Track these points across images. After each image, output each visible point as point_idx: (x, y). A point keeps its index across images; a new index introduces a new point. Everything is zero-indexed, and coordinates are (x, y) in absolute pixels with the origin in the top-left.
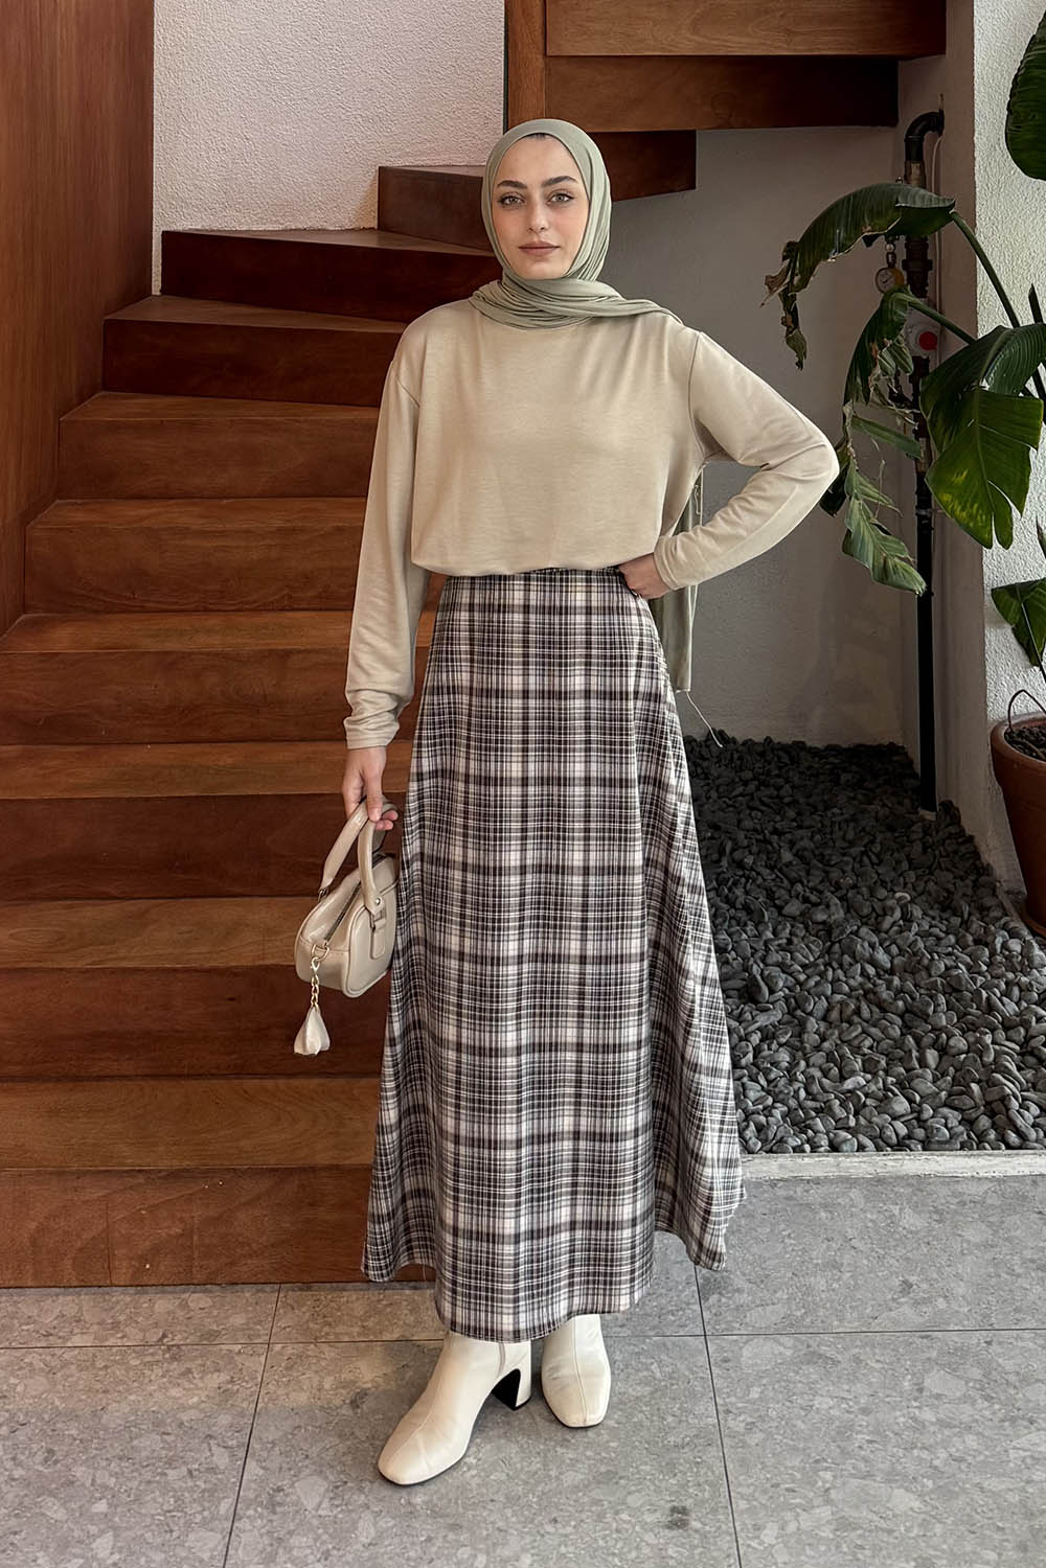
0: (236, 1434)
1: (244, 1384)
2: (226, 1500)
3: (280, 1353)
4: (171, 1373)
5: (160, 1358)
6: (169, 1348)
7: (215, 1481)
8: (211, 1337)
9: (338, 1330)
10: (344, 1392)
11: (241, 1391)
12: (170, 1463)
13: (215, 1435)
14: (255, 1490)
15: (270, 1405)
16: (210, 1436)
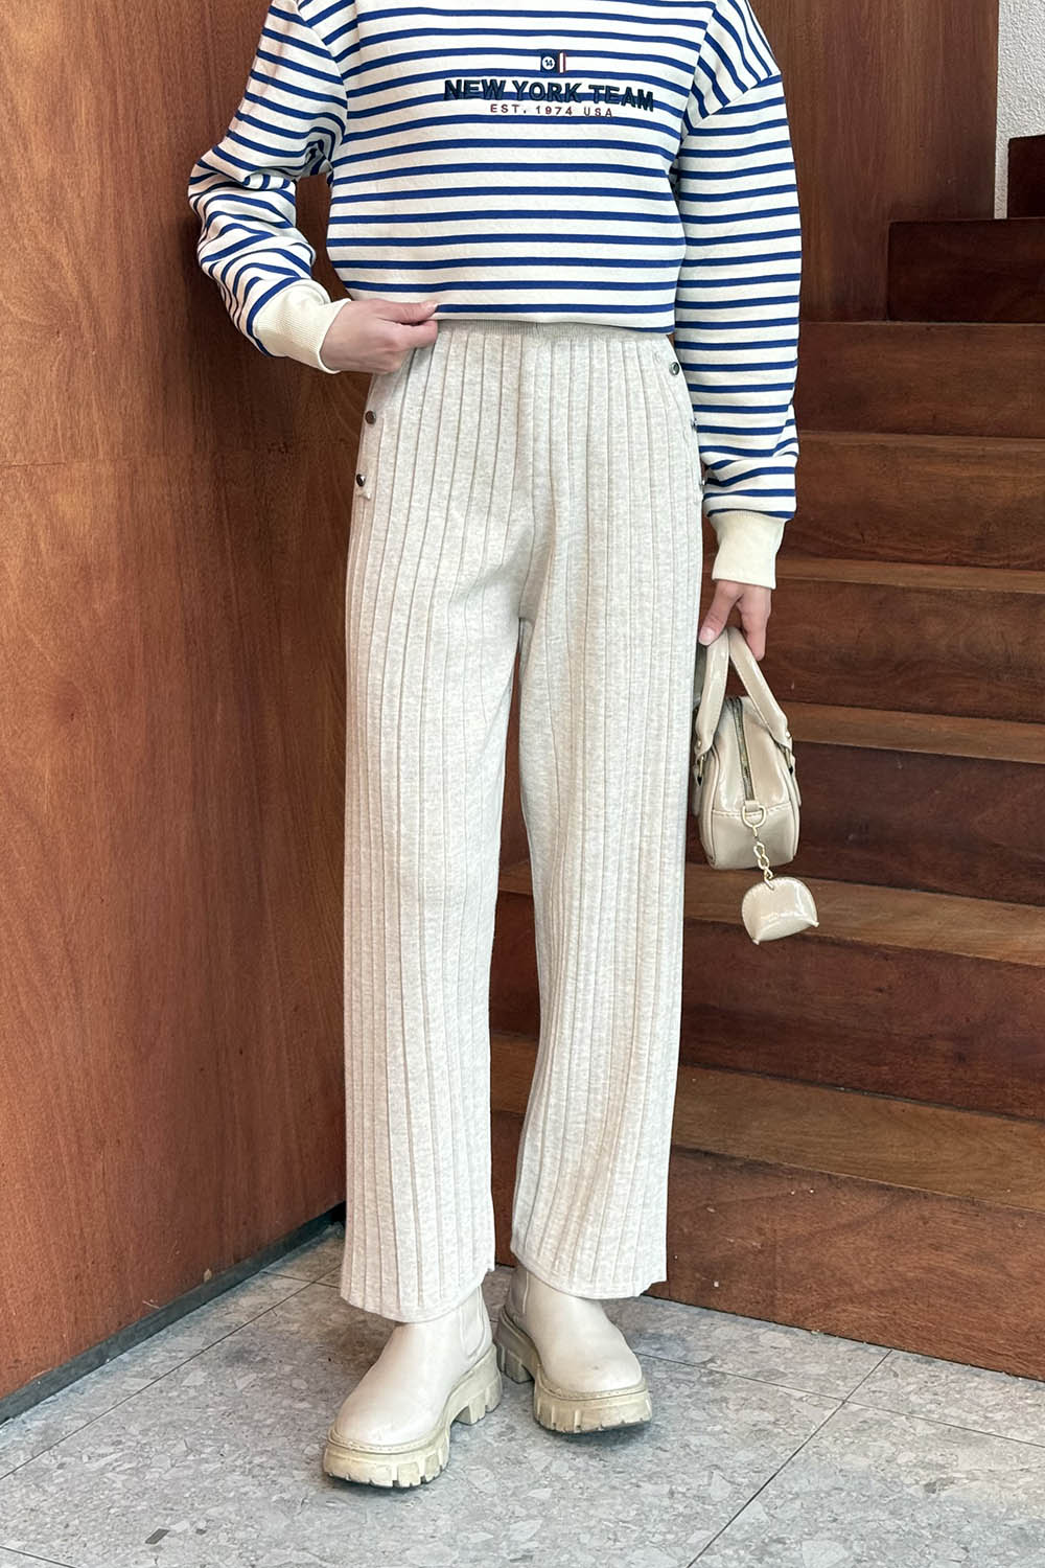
0: (753, 1474)
1: (788, 1431)
2: (702, 1531)
3: (854, 1414)
4: (699, 1397)
5: (694, 1379)
6: (711, 1372)
7: (699, 1510)
8: (771, 1376)
9: (946, 1411)
10: (922, 1472)
11: (782, 1435)
12: (650, 1478)
13: (722, 1466)
14: (747, 1532)
15: (814, 1459)
16: (717, 1467)
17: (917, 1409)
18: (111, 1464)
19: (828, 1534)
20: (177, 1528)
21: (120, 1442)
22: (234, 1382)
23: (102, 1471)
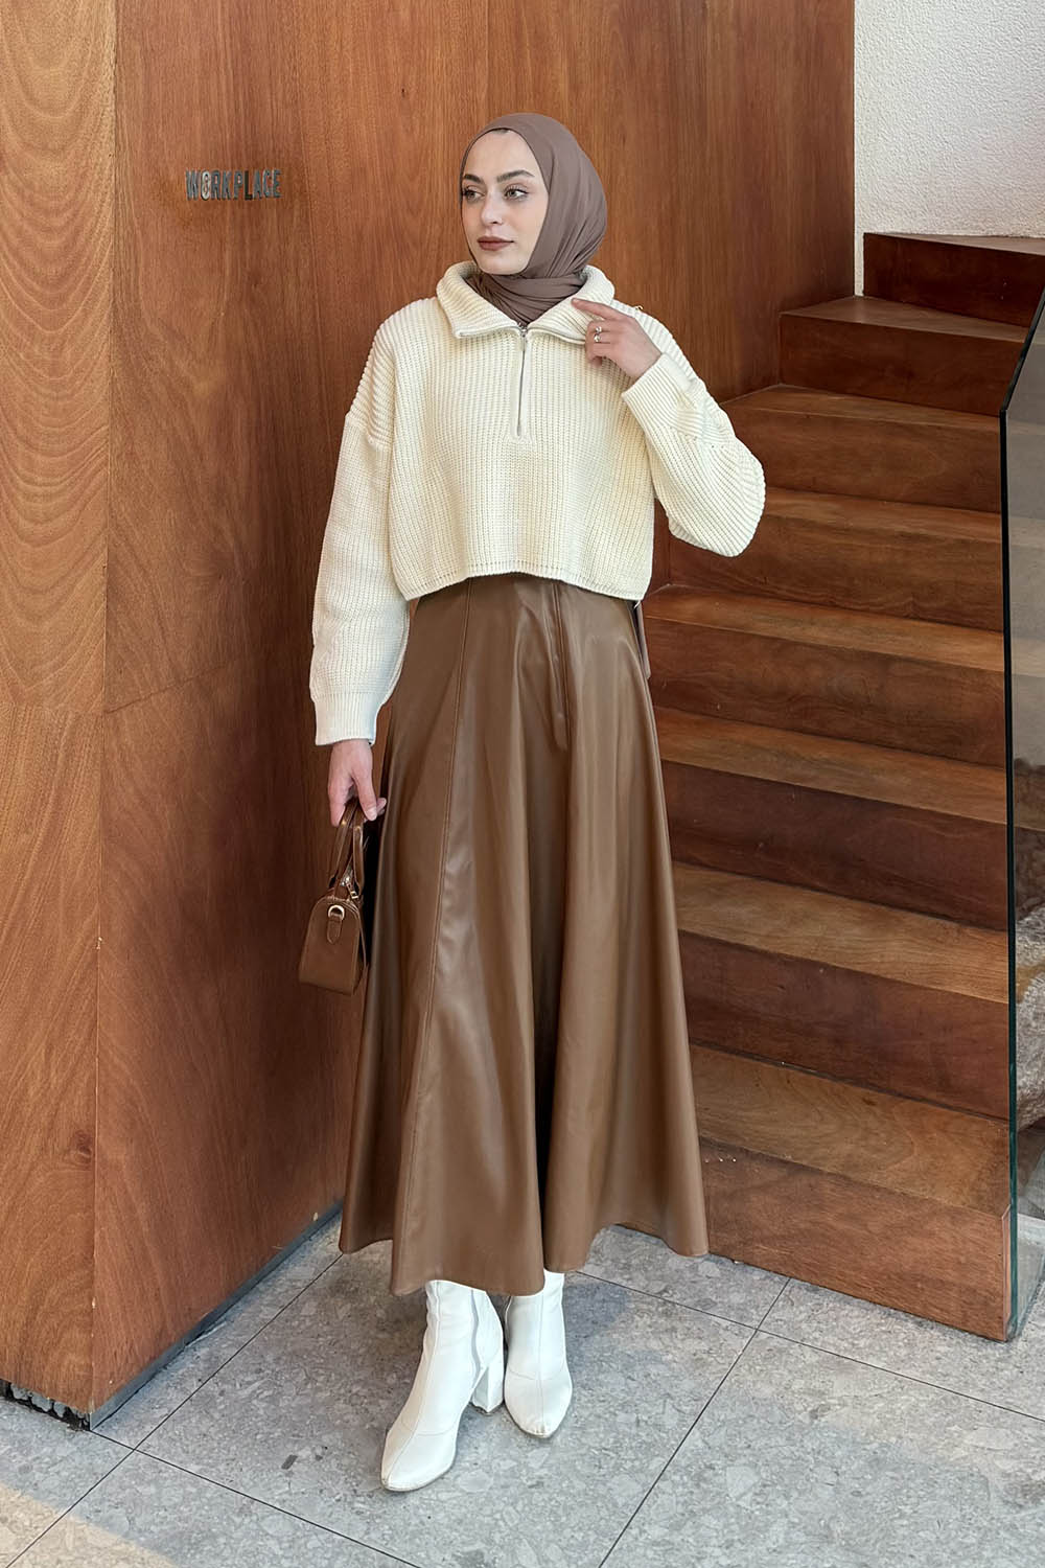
0: (693, 1402)
1: (718, 1359)
2: (659, 1458)
3: (764, 1342)
4: (657, 1326)
5: (654, 1309)
6: (665, 1302)
7: (657, 1438)
8: (707, 1305)
9: (827, 1339)
10: (809, 1399)
11: (714, 1364)
12: (624, 1406)
13: (673, 1394)
14: (689, 1458)
15: (736, 1386)
16: (669, 1395)
17: (806, 1336)
18: (254, 1392)
19: (743, 1460)
20: (304, 1453)
21: (260, 1371)
22: (336, 1312)
23: (250, 1398)
